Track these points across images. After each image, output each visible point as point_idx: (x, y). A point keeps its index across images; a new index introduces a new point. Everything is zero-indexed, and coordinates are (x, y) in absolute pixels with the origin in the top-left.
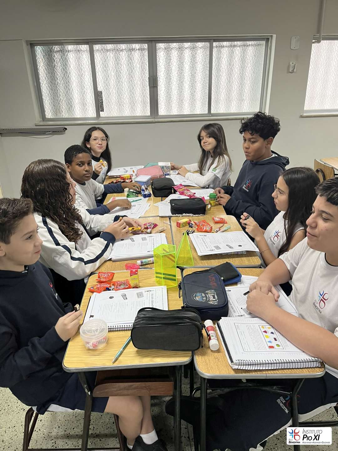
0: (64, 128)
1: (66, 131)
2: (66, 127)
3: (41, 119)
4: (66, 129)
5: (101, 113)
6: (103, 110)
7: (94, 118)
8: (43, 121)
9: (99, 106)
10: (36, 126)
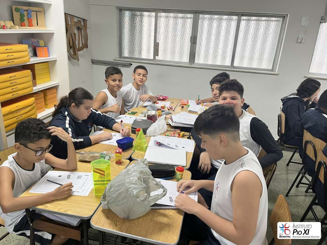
0: (130, 64)
1: (132, 66)
2: (132, 63)
3: (119, 57)
4: (132, 64)
5: (156, 57)
6: (158, 55)
7: (152, 59)
8: (120, 58)
9: (156, 52)
10: (114, 60)
